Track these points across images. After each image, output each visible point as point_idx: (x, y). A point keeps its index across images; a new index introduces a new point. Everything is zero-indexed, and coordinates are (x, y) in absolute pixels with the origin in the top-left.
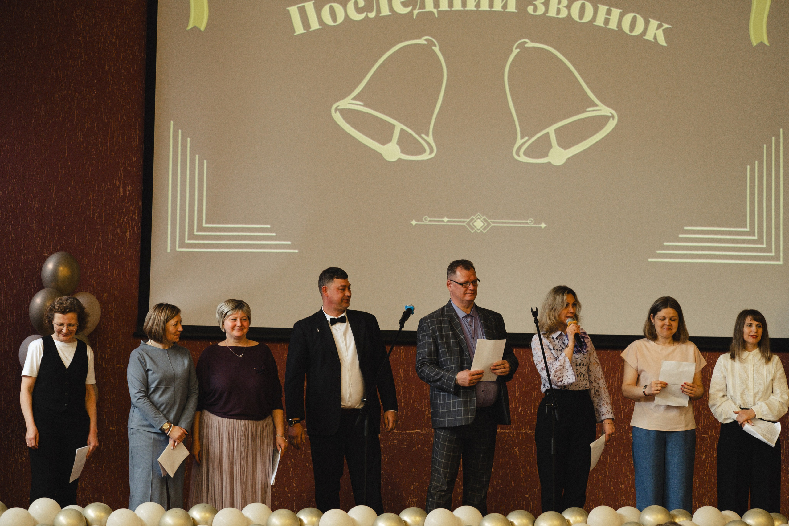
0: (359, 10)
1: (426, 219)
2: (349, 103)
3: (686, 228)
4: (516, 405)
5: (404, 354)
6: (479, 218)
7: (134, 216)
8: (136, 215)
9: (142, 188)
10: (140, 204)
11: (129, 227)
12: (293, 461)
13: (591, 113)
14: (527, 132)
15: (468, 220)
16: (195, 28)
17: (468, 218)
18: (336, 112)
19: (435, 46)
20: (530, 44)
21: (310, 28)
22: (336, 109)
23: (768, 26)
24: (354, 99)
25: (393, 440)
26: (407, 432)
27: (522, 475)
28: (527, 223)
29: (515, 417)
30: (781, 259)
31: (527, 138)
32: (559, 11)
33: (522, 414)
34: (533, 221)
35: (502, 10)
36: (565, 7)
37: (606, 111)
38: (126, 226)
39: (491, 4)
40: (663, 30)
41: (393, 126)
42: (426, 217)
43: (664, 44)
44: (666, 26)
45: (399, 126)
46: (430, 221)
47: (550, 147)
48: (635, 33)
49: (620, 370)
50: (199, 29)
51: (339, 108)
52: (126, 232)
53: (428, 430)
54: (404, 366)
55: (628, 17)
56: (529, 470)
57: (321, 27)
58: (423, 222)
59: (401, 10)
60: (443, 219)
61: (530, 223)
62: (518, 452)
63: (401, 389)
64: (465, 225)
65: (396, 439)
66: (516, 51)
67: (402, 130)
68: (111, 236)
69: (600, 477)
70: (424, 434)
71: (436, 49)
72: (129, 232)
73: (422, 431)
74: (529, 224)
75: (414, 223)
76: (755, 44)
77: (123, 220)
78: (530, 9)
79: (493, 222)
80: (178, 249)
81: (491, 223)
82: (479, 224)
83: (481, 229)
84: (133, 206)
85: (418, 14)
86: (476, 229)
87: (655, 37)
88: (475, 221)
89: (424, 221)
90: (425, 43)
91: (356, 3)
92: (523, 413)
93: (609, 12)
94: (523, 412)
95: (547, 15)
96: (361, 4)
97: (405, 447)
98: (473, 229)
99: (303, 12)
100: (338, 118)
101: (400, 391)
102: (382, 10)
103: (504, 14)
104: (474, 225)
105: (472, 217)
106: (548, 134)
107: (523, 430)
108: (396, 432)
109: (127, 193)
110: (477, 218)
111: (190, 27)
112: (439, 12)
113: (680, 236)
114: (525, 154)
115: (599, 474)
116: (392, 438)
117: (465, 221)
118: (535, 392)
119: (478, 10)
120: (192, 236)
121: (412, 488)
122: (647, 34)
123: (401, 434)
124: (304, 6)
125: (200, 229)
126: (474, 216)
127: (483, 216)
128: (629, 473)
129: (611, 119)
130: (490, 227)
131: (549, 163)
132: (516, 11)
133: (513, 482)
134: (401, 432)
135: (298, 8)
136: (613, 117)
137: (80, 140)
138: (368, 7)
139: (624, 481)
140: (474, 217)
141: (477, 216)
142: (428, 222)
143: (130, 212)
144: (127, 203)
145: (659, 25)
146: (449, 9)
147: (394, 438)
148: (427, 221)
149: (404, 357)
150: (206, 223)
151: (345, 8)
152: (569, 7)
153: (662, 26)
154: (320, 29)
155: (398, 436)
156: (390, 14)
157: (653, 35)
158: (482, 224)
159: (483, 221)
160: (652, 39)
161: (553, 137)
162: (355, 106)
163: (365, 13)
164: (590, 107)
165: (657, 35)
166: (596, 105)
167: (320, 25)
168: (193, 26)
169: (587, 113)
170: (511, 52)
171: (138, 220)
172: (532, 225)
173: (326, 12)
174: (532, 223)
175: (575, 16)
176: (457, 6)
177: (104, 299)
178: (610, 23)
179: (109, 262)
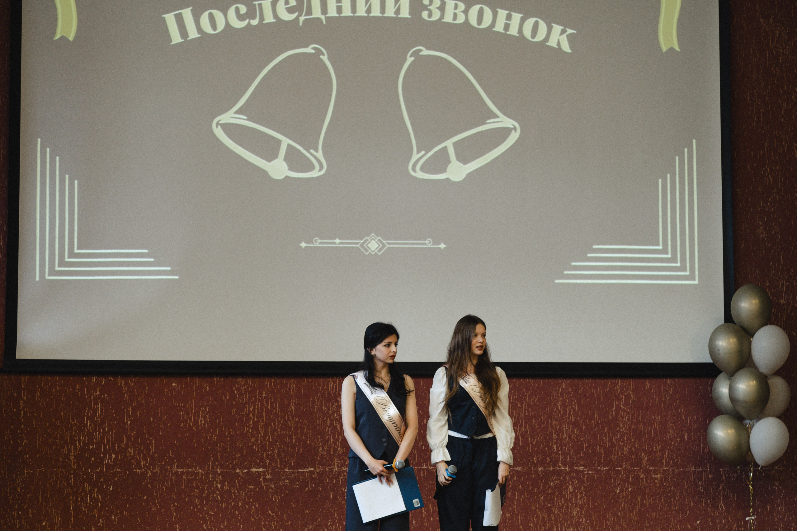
0: (241, 17)
1: (317, 241)
2: (231, 117)
3: (595, 247)
5: (295, 386)
6: (373, 239)
9: (8, 211)
10: (5, 229)
12: (177, 505)
13: (491, 124)
14: (424, 147)
15: (362, 241)
16: (63, 38)
17: (362, 240)
18: (217, 127)
19: (324, 55)
20: (425, 52)
21: (188, 37)
22: (218, 124)
23: (678, 30)
24: (236, 113)
25: (284, 480)
26: (300, 470)
28: (425, 244)
29: (416, 452)
30: (697, 278)
31: (423, 152)
32: (455, 16)
33: (423, 448)
34: (432, 242)
35: (395, 16)
36: (463, 12)
37: (508, 122)
39: (383, 10)
40: (567, 36)
41: (280, 142)
42: (317, 238)
43: (569, 51)
44: (570, 31)
45: (286, 142)
46: (321, 243)
47: (449, 162)
48: (537, 39)
49: (527, 399)
50: (67, 39)
51: (220, 122)
53: (321, 468)
54: (295, 399)
55: (530, 22)
56: (432, 509)
58: (314, 244)
59: (287, 17)
60: (335, 241)
61: (428, 243)
63: (292, 425)
64: (358, 247)
65: (288, 479)
66: (410, 60)
67: (289, 146)
69: (508, 515)
70: (317, 472)
73: (315, 468)
74: (427, 245)
75: (303, 245)
76: (664, 49)
78: (425, 14)
79: (389, 244)
80: (47, 277)
81: (386, 244)
82: (373, 245)
83: (376, 251)
85: (305, 20)
86: (370, 251)
87: (559, 44)
88: (369, 242)
89: (314, 242)
90: (313, 51)
91: (237, 10)
92: (424, 448)
93: (509, 17)
94: (423, 447)
95: (443, 20)
96: (243, 11)
97: (298, 486)
98: (367, 251)
99: (180, 19)
100: (219, 133)
101: (292, 426)
102: (265, 17)
103: (396, 21)
104: (368, 247)
105: (366, 238)
106: (445, 148)
107: (425, 466)
108: (288, 471)
110: (372, 238)
111: (57, 37)
112: (329, 19)
113: (589, 255)
114: (423, 169)
116: (283, 478)
117: (358, 243)
119: (368, 16)
120: (62, 263)
122: (550, 40)
123: (293, 473)
124: (180, 14)
125: (72, 255)
126: (368, 237)
127: (378, 237)
128: (538, 510)
129: (513, 131)
130: (386, 248)
131: (448, 179)
132: (409, 17)
134: (292, 471)
135: (175, 15)
136: (515, 128)
138: (250, 14)
139: (533, 519)
140: (368, 238)
141: (371, 237)
142: (318, 244)
145: (562, 30)
146: (338, 15)
147: (286, 477)
149: (295, 390)
150: (78, 248)
151: (225, 15)
152: (466, 12)
153: (566, 31)
154: (199, 37)
155: (290, 475)
156: (275, 21)
157: (556, 41)
158: (377, 246)
159: (378, 242)
160: (555, 45)
161: (451, 151)
162: (237, 120)
163: (247, 20)
164: (491, 118)
165: (561, 41)
166: (497, 117)
167: (199, 33)
168: (61, 36)
169: (488, 125)
170: (405, 60)
171: (3, 246)
172: (430, 246)
173: (204, 19)
174: (430, 243)
175: (473, 21)
176: (347, 12)
178: (510, 29)
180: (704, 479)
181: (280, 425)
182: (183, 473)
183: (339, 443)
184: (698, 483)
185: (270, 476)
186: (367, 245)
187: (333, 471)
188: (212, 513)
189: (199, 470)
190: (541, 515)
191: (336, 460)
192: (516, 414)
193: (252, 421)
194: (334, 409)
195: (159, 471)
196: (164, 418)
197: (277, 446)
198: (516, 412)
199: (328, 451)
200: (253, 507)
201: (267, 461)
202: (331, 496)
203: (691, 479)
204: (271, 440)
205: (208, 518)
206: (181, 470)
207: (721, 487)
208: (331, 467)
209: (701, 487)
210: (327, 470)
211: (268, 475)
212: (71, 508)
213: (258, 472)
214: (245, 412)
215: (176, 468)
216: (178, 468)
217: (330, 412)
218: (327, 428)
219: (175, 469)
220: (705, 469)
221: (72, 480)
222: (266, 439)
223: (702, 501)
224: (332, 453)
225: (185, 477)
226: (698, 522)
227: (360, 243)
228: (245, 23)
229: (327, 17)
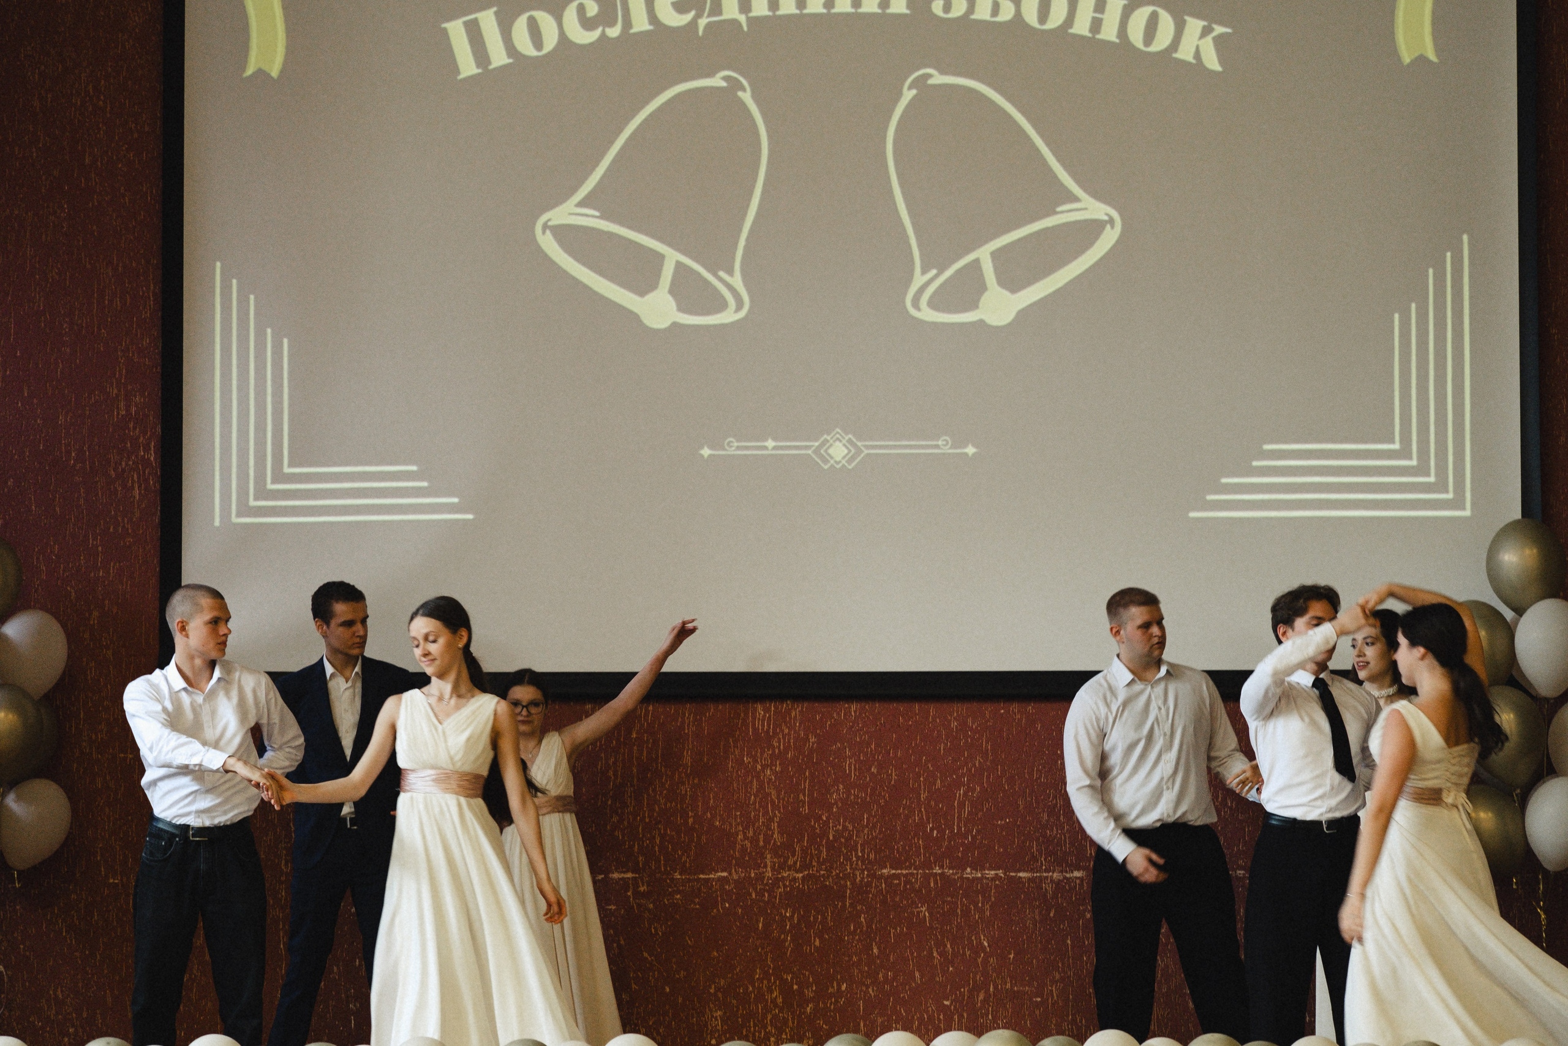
0: (588, 24)
1: (732, 444)
2: (570, 214)
3: (1267, 447)
4: (921, 819)
5: (691, 719)
6: (838, 439)
7: (148, 456)
8: (151, 454)
10: (159, 429)
11: (139, 478)
13: (1065, 215)
14: (934, 260)
15: (817, 444)
16: (260, 73)
17: (816, 440)
18: (544, 233)
19: (744, 90)
20: (938, 79)
21: (490, 63)
22: (545, 227)
23: (1434, 23)
24: (580, 204)
25: (672, 894)
26: (702, 876)
27: (936, 961)
28: (937, 447)
29: (920, 842)
30: (1468, 505)
31: (934, 272)
32: (995, 8)
33: (935, 835)
34: (950, 442)
35: (880, 11)
37: (1097, 210)
38: (133, 476)
40: (1215, 39)
41: (661, 257)
42: (731, 439)
43: (1218, 68)
44: (1219, 30)
45: (672, 257)
46: (738, 448)
47: (983, 288)
48: (1155, 47)
50: (268, 76)
51: (550, 223)
52: (133, 487)
53: (742, 872)
54: (692, 743)
55: (1141, 15)
56: (951, 950)
58: (726, 450)
59: (674, 19)
60: (766, 444)
61: (944, 445)
62: (927, 914)
63: (686, 791)
64: (809, 454)
65: (679, 892)
66: (908, 95)
67: (679, 265)
68: (102, 496)
70: (734, 880)
71: (746, 96)
72: (138, 488)
73: (730, 874)
74: (942, 449)
75: (706, 452)
76: (1407, 59)
77: (127, 465)
78: (937, 8)
79: (867, 447)
80: (235, 520)
81: (863, 448)
82: (838, 451)
83: (844, 462)
84: (144, 438)
85: (709, 26)
86: (832, 462)
87: (1197, 55)
88: (831, 445)
89: (726, 447)
90: (724, 84)
91: (581, 9)
92: (937, 834)
93: (1100, 7)
94: (935, 832)
95: (972, 17)
96: (592, 10)
97: (698, 907)
98: (826, 461)
99: (474, 33)
100: (548, 244)
101: (686, 794)
102: (634, 22)
103: (883, 20)
104: (829, 455)
105: (825, 436)
106: (977, 261)
107: (937, 868)
108: (679, 877)
109: (133, 410)
110: (834, 439)
111: (249, 71)
112: (753, 21)
113: (1255, 463)
114: (933, 304)
117: (807, 447)
118: (960, 790)
119: (829, 14)
120: (262, 493)
121: (712, 991)
122: (1181, 47)
123: (689, 880)
124: (476, 20)
125: (279, 477)
126: (828, 434)
127: (847, 434)
129: (1108, 227)
130: (862, 455)
131: (981, 322)
132: (908, 12)
133: (917, 974)
134: (687, 877)
135: (466, 24)
136: (1111, 221)
137: (39, 306)
138: (606, 17)
140: (829, 438)
141: (834, 435)
142: (734, 450)
143: (140, 447)
144: (135, 428)
145: (1204, 27)
146: (770, 14)
147: (675, 889)
148: (733, 448)
149: (693, 726)
150: (290, 465)
151: (559, 19)
153: (1212, 30)
154: (510, 63)
155: (682, 886)
156: (651, 27)
157: (1193, 50)
158: (846, 451)
159: (847, 444)
160: (1190, 58)
161: (988, 268)
162: (582, 218)
163: (600, 29)
164: (1064, 203)
165: (1201, 49)
166: (1076, 199)
167: (509, 57)
168: (255, 69)
169: (1059, 216)
170: (898, 95)
171: (155, 463)
172: (947, 450)
173: (520, 29)
174: (947, 444)
175: (1031, 16)
176: (788, 6)
177: (92, 623)
178: (1103, 28)
179: (100, 549)
181: (665, 792)
183: (776, 824)
185: (645, 887)
186: (826, 451)
187: (764, 877)
191: (769, 856)
193: (612, 784)
194: (765, 762)
197: (659, 829)
199: (754, 841)
200: (615, 945)
201: (640, 858)
202: (761, 925)
204: (647, 820)
208: (760, 871)
210: (753, 875)
211: (643, 885)
212: (282, 946)
213: (623, 879)
214: (599, 767)
217: (759, 767)
218: (753, 797)
221: (283, 894)
222: (639, 818)
224: (761, 843)
227: (813, 446)
228: (594, 35)
229: (752, 17)
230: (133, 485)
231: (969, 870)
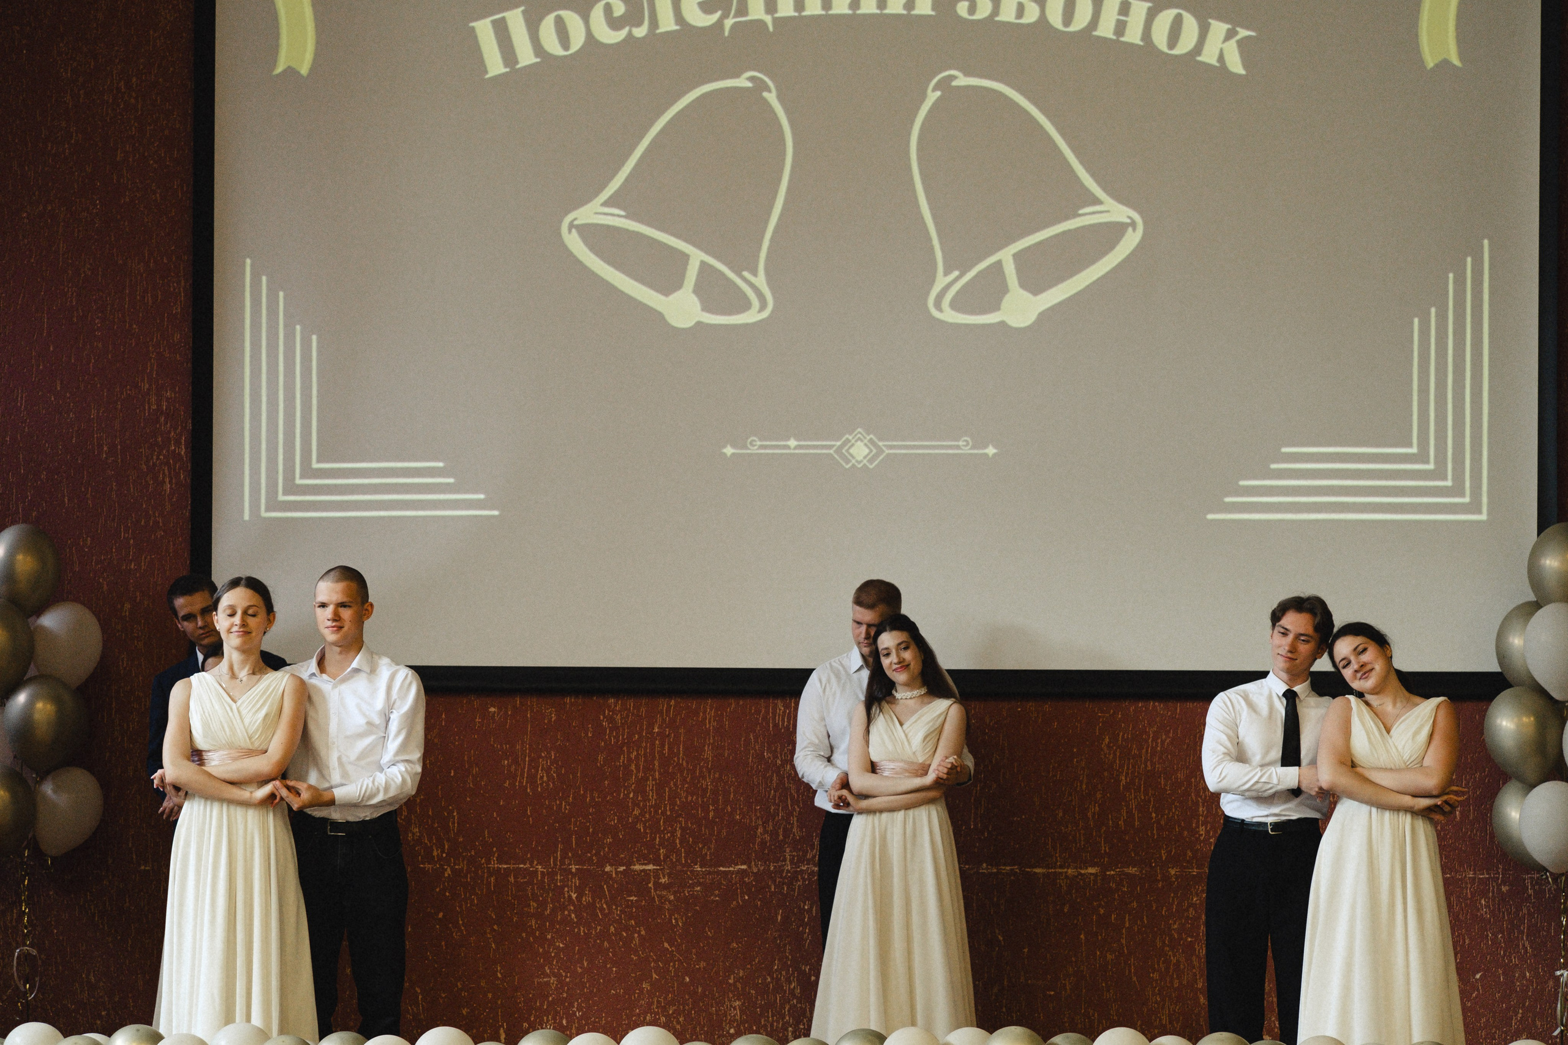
0: (614, 23)
1: (754, 443)
2: (596, 213)
3: (1285, 450)
5: (713, 714)
6: (859, 439)
7: (178, 450)
8: (182, 449)
10: (190, 426)
11: (170, 472)
12: (497, 929)
13: (1088, 217)
14: (957, 262)
15: (838, 443)
16: (290, 72)
17: (838, 439)
18: (570, 231)
19: (770, 91)
20: (962, 80)
21: (517, 62)
22: (571, 226)
23: (1458, 27)
24: (605, 204)
25: (692, 886)
26: (721, 869)
28: (958, 447)
30: (1485, 509)
31: (956, 273)
32: (1021, 10)
34: (971, 443)
35: (904, 12)
37: (1119, 213)
38: (164, 470)
39: (882, 2)
40: (1240, 43)
41: (686, 257)
42: (754, 438)
43: (1241, 71)
44: (1243, 33)
45: (697, 257)
46: (762, 447)
47: (1004, 290)
48: (1179, 50)
49: (1150, 741)
50: (298, 73)
51: (576, 223)
52: (164, 481)
53: (761, 865)
54: (714, 737)
55: (1166, 18)
57: (538, 60)
58: (749, 449)
59: (700, 19)
60: (788, 443)
61: (964, 446)
63: (707, 785)
64: (831, 454)
65: (700, 884)
66: (933, 96)
67: (703, 264)
68: (134, 489)
69: (1109, 957)
70: (754, 873)
71: (772, 97)
72: (170, 482)
73: (750, 867)
74: (962, 450)
75: (729, 451)
76: (1430, 64)
77: (158, 458)
78: (962, 9)
79: (888, 447)
80: (265, 514)
81: (884, 448)
82: (860, 451)
83: (865, 461)
84: (175, 432)
85: (734, 26)
86: (853, 461)
87: (1221, 58)
88: (853, 445)
89: (749, 446)
90: (749, 84)
91: (608, 8)
93: (1125, 9)
95: (997, 19)
96: (619, 9)
97: (717, 898)
98: (848, 461)
99: (502, 31)
100: (574, 243)
101: (707, 789)
102: (660, 23)
103: (908, 21)
104: (850, 454)
105: (847, 436)
106: (999, 264)
108: (699, 869)
109: (164, 404)
110: (856, 438)
111: (279, 70)
112: (779, 22)
113: (1274, 466)
114: (955, 305)
115: (1106, 952)
116: (690, 882)
117: (830, 447)
118: (977, 787)
119: (854, 14)
120: (291, 488)
121: (731, 981)
122: (1205, 50)
123: (709, 873)
124: (503, 19)
125: (307, 472)
126: (850, 434)
127: (869, 435)
128: (1168, 949)
129: (1130, 229)
130: (883, 455)
131: (1003, 324)
132: (933, 13)
134: (708, 869)
135: (494, 22)
136: (1133, 224)
137: (71, 301)
138: (633, 17)
139: (1158, 965)
140: (850, 438)
141: (856, 435)
142: (757, 449)
143: (171, 441)
144: (166, 423)
145: (1228, 30)
146: (796, 14)
147: (695, 881)
149: (714, 721)
150: (318, 461)
151: (586, 19)
152: (1041, 2)
153: (1236, 33)
154: (537, 63)
155: (703, 878)
156: (678, 28)
157: (1217, 53)
158: (867, 451)
159: (868, 444)
160: (1213, 61)
161: (1010, 270)
162: (609, 217)
163: (627, 29)
164: (1086, 205)
165: (1225, 53)
166: (1098, 202)
167: (537, 56)
168: (285, 67)
169: (1082, 218)
170: (923, 97)
171: (186, 458)
172: (967, 450)
173: (548, 28)
174: (968, 444)
175: (1055, 18)
176: (814, 7)
177: (123, 614)
178: (1127, 31)
179: (132, 542)
180: (1491, 894)
181: (686, 786)
182: (508, 872)
183: (795, 819)
184: (1480, 900)
185: (666, 879)
186: (847, 451)
187: (783, 871)
188: (561, 945)
189: (537, 867)
190: (1174, 957)
191: (788, 850)
192: (1128, 769)
193: (634, 777)
194: (785, 757)
195: (465, 868)
196: (475, 770)
197: (680, 823)
198: (1129, 764)
199: (774, 834)
200: (636, 935)
201: (662, 851)
202: (779, 918)
203: (1467, 894)
204: (668, 813)
205: (553, 955)
206: (505, 866)
207: (1525, 911)
208: (779, 864)
209: (1484, 910)
210: (772, 868)
211: (664, 877)
213: (643, 870)
214: (621, 761)
215: (496, 862)
216: (500, 860)
217: (779, 762)
218: (772, 792)
219: (494, 864)
220: (1494, 876)
222: (660, 811)
223: (1488, 936)
224: (781, 837)
225: (512, 879)
226: (1478, 976)
227: (833, 446)
228: (622, 34)
229: (777, 18)
230: (163, 479)
231: (984, 865)
